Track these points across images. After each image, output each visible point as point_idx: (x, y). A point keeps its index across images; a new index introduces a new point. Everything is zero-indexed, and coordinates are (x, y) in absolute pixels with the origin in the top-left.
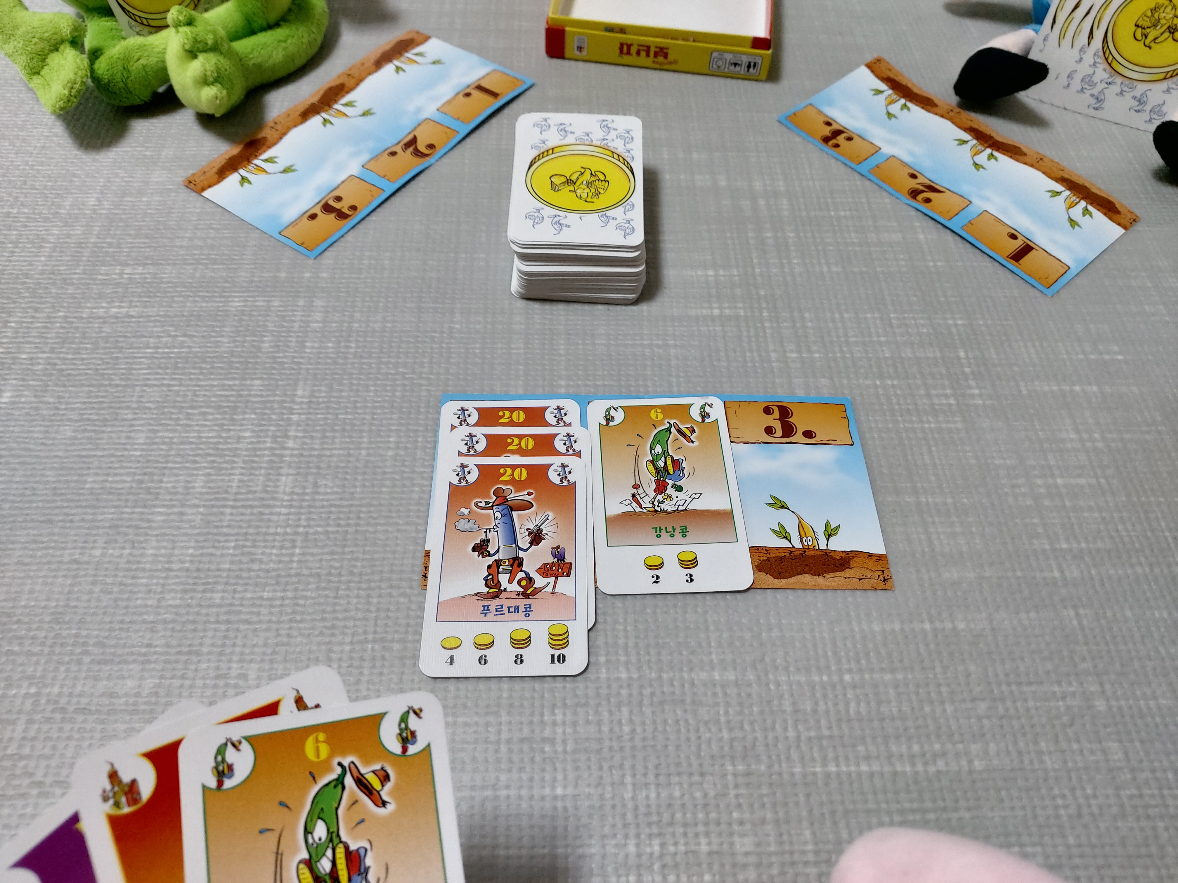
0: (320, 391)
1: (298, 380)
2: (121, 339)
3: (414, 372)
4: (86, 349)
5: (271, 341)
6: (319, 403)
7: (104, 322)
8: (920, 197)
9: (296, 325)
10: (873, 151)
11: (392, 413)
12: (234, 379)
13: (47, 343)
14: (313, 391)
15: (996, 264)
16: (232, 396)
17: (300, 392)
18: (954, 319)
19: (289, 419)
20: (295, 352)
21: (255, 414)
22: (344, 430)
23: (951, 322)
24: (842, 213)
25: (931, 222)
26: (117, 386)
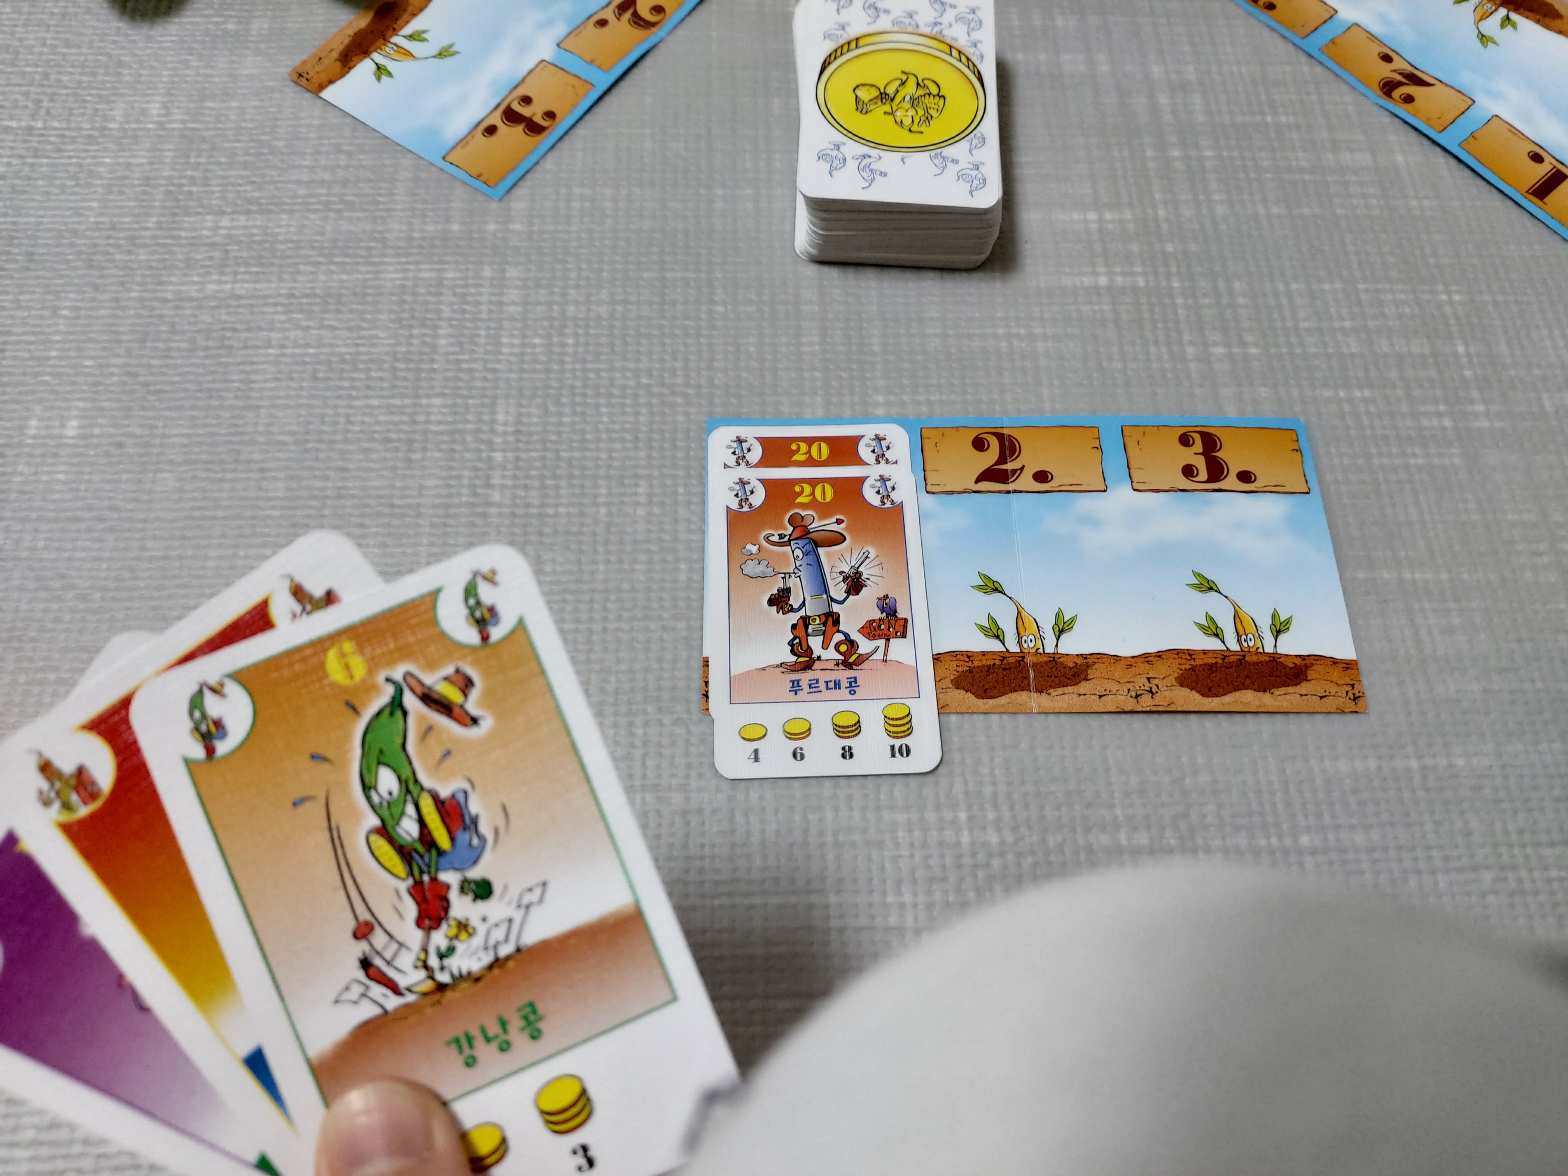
0: (529, 415)
1: (495, 397)
2: (229, 334)
3: (663, 385)
4: (179, 350)
5: (450, 336)
6: (530, 434)
7: (200, 307)
8: (1397, 93)
9: (484, 308)
10: (1328, 16)
11: (637, 448)
12: (403, 396)
13: (120, 342)
14: (520, 414)
15: (1510, 204)
16: (403, 422)
17: (501, 417)
18: (1449, 293)
19: (490, 459)
20: (487, 352)
21: (440, 450)
22: (571, 476)
23: (1444, 297)
24: (1283, 119)
25: (1413, 134)
26: (232, 407)
